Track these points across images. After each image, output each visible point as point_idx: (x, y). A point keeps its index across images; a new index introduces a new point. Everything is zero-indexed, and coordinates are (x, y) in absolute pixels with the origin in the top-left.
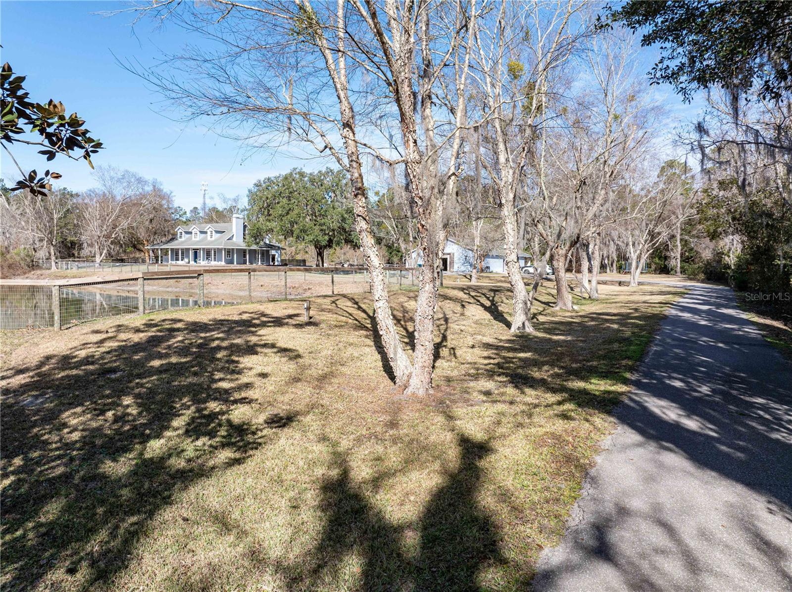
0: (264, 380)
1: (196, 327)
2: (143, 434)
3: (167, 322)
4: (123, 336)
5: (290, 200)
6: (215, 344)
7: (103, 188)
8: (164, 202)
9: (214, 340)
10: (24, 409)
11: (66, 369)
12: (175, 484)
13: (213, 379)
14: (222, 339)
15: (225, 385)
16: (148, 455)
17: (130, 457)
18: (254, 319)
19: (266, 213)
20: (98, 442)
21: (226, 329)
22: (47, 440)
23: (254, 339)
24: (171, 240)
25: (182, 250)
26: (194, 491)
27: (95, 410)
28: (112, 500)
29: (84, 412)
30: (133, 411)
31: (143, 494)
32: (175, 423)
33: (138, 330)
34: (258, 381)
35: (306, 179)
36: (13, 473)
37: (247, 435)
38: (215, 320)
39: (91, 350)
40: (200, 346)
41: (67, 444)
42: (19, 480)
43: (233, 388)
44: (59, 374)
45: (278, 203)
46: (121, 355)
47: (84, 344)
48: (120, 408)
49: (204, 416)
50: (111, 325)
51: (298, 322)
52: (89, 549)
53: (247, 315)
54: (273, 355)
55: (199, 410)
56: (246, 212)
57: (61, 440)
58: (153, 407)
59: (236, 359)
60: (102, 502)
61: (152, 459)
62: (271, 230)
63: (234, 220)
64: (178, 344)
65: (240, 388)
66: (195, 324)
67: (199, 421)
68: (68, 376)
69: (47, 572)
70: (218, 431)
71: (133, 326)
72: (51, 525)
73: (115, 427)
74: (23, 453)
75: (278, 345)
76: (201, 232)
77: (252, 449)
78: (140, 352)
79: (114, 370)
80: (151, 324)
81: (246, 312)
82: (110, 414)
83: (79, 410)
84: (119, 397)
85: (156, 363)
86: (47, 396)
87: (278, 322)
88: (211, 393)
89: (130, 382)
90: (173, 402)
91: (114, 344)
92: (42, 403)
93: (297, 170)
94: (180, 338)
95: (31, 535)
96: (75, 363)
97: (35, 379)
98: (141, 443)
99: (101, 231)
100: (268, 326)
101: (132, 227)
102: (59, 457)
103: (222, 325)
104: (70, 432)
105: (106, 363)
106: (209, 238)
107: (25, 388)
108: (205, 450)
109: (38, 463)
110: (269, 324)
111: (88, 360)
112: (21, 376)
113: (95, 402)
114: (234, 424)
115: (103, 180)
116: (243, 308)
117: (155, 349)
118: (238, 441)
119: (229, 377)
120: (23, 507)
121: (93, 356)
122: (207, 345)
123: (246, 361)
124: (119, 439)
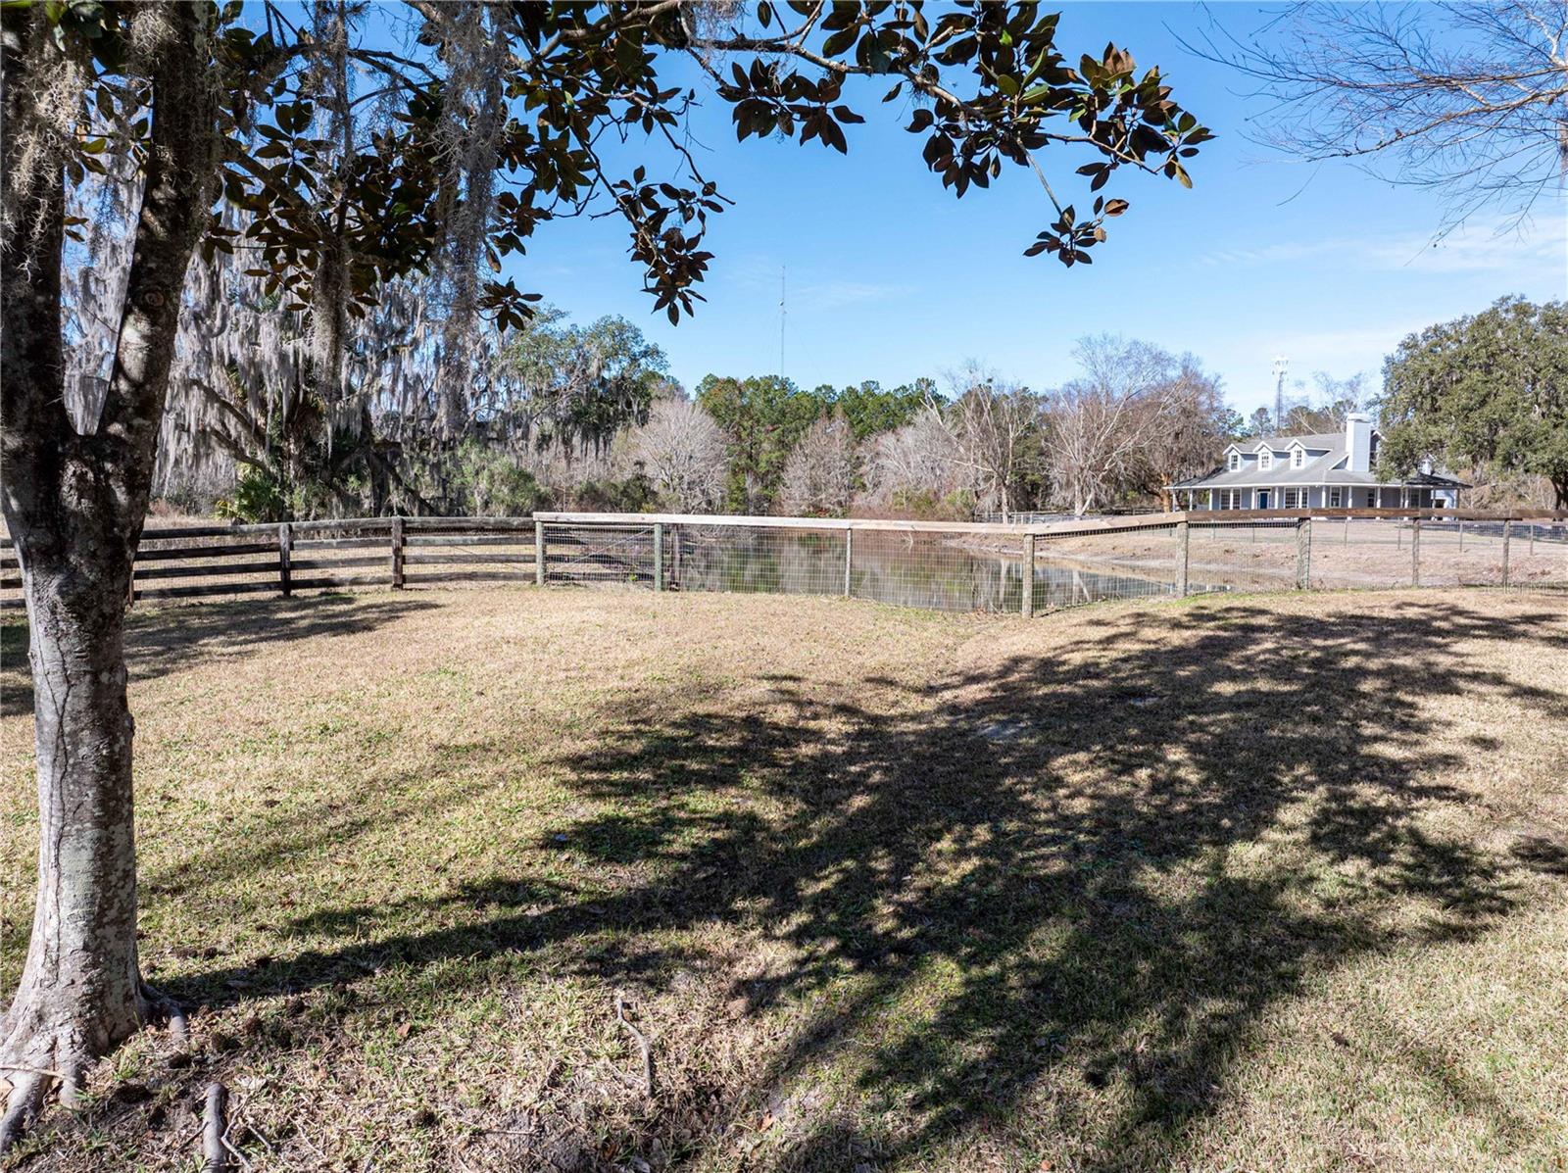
0: (1488, 755)
1: (1298, 627)
2: (1215, 826)
3: (1235, 614)
4: (1148, 633)
5: (1490, 373)
6: (1351, 662)
7: (1092, 379)
8: (1202, 398)
9: (1348, 654)
10: (985, 742)
11: (1050, 682)
12: (1302, 950)
13: (1359, 735)
14: (1367, 655)
15: (1390, 751)
16: (1234, 872)
17: (1195, 867)
18: (1436, 619)
19: (1427, 405)
20: (1127, 825)
21: (1370, 634)
22: (1029, 803)
23: (1444, 662)
24: (1214, 472)
25: (1236, 492)
26: (1351, 978)
27: (1113, 761)
28: (1166, 951)
29: (1091, 762)
30: (1191, 776)
31: (1231, 956)
32: (1287, 815)
33: (1177, 625)
34: (1473, 755)
35: (1533, 320)
36: (977, 852)
37: (1469, 874)
38: (1340, 615)
39: (1091, 654)
40: (1315, 663)
41: (1066, 818)
42: (987, 868)
43: (1409, 761)
44: (1038, 688)
45: (1458, 381)
46: (1150, 666)
47: (1077, 643)
48: (1161, 765)
49: (1351, 812)
50: (1124, 613)
51: (1553, 634)
52: (1128, 1045)
53: (1416, 610)
54: (1501, 699)
55: (1334, 796)
56: (1378, 408)
57: (1054, 808)
58: (1230, 773)
59: (1409, 699)
60: (1147, 951)
61: (1243, 882)
62: (1437, 445)
63: (1351, 426)
64: (1267, 656)
65: (1430, 763)
66: (1296, 620)
67: (1340, 819)
68: (1054, 694)
69: (1047, 1065)
70: (1391, 851)
71: (1167, 616)
72: (1050, 969)
73: (1157, 801)
74: (989, 819)
75: (1511, 679)
76: (1278, 455)
77: (1491, 910)
78: (1189, 663)
79: (1140, 693)
80: (1202, 615)
81: (1412, 605)
82: (1143, 774)
83: (1082, 757)
84: (1158, 744)
85: (1226, 688)
86: (1022, 725)
87: (1499, 630)
88: (1359, 764)
89: (1177, 718)
90: (1275, 770)
91: (1135, 647)
92: (1015, 735)
93: (1512, 302)
94: (1269, 645)
95: (1014, 980)
96: (1064, 673)
97: (999, 694)
98: (1215, 844)
99: (1086, 459)
100: (1475, 637)
101: (1141, 450)
102: (1054, 840)
103: (1359, 625)
104: (1071, 796)
105: (1124, 679)
106: (1293, 466)
107: (982, 708)
108: (1364, 889)
109: (1017, 843)
110: (1477, 632)
111: (1087, 671)
112: (975, 687)
113: (1112, 748)
114: (1429, 842)
115: (1094, 364)
116: (1402, 595)
117: (1219, 661)
118: (1448, 885)
119: (1396, 734)
120: (996, 920)
121: (1097, 665)
122: (1331, 663)
123: (1432, 706)
124: (1167, 828)
